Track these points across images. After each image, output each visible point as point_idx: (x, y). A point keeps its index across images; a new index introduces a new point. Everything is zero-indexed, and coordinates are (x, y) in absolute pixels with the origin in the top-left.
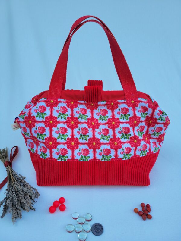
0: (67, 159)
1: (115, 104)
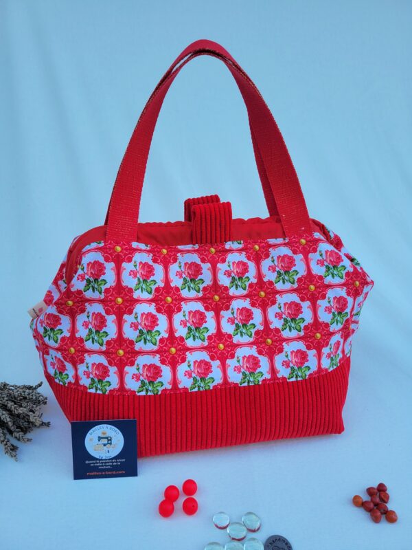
0: (160, 389)
1: (263, 247)
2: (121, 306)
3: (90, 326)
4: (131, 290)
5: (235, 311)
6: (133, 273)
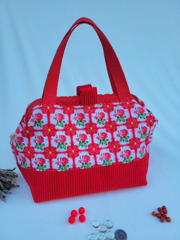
0: (68, 168)
1: (111, 106)
2: (50, 132)
3: (37, 142)
4: (54, 126)
5: (100, 134)
6: (55, 118)
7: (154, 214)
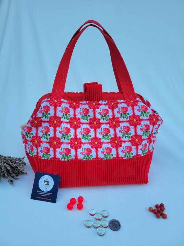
0: (70, 158)
1: (115, 104)
2: (56, 124)
3: (43, 132)
4: (60, 118)
5: (103, 129)
6: (61, 111)
7: (151, 210)
